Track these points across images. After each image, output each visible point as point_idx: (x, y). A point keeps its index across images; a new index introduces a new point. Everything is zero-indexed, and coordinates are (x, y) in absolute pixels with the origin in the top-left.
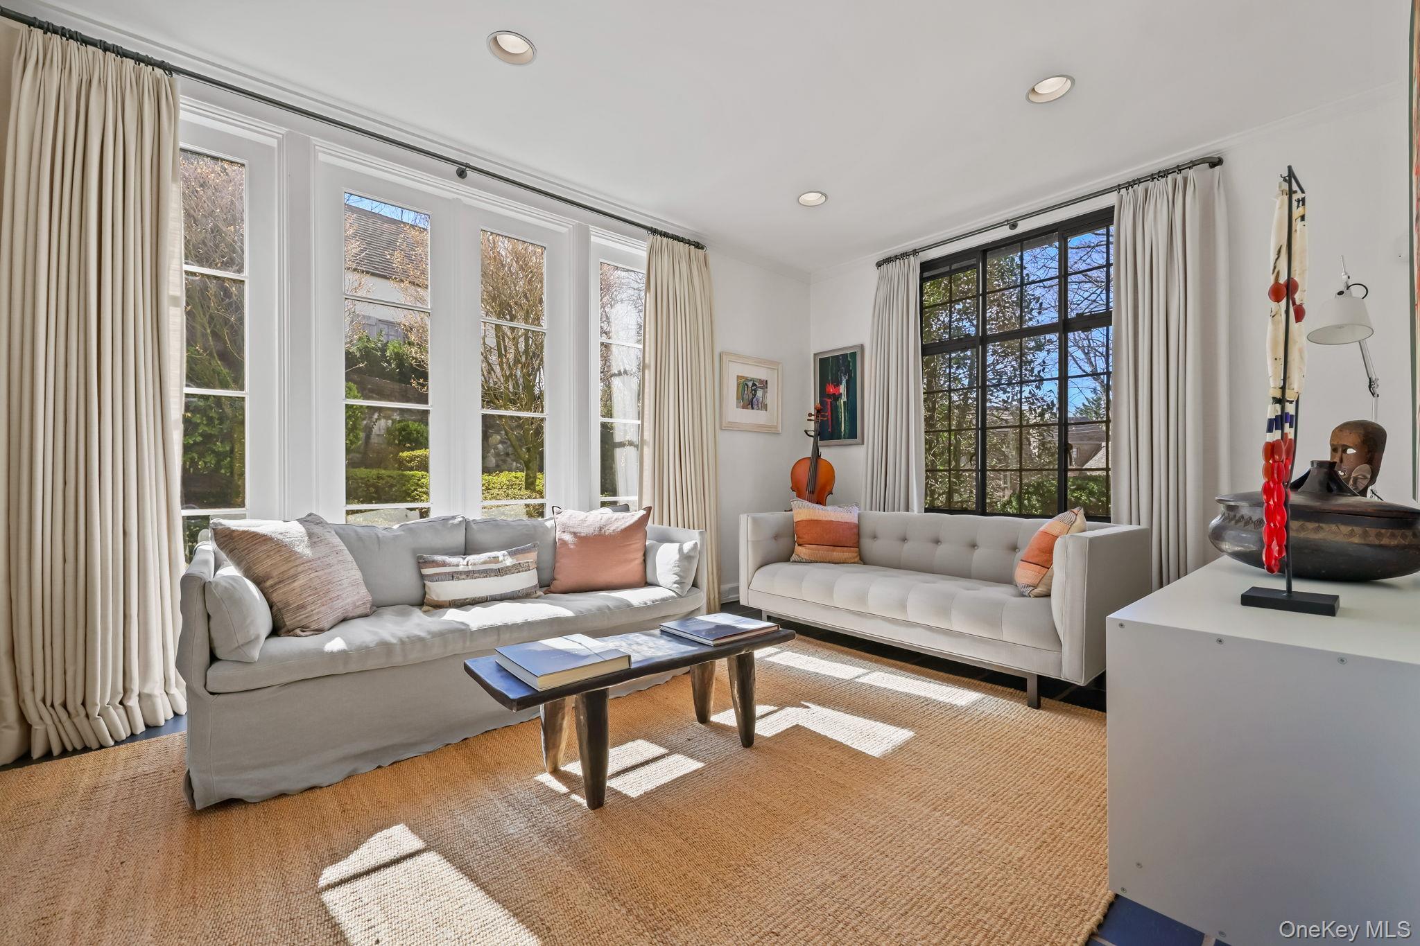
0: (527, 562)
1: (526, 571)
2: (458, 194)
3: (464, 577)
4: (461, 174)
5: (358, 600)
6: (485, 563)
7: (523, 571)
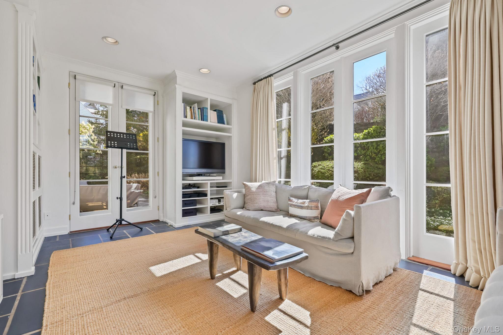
0: (311, 206)
1: (310, 209)
2: (340, 55)
3: (293, 206)
4: (337, 48)
5: (266, 206)
6: (301, 203)
7: (309, 209)
